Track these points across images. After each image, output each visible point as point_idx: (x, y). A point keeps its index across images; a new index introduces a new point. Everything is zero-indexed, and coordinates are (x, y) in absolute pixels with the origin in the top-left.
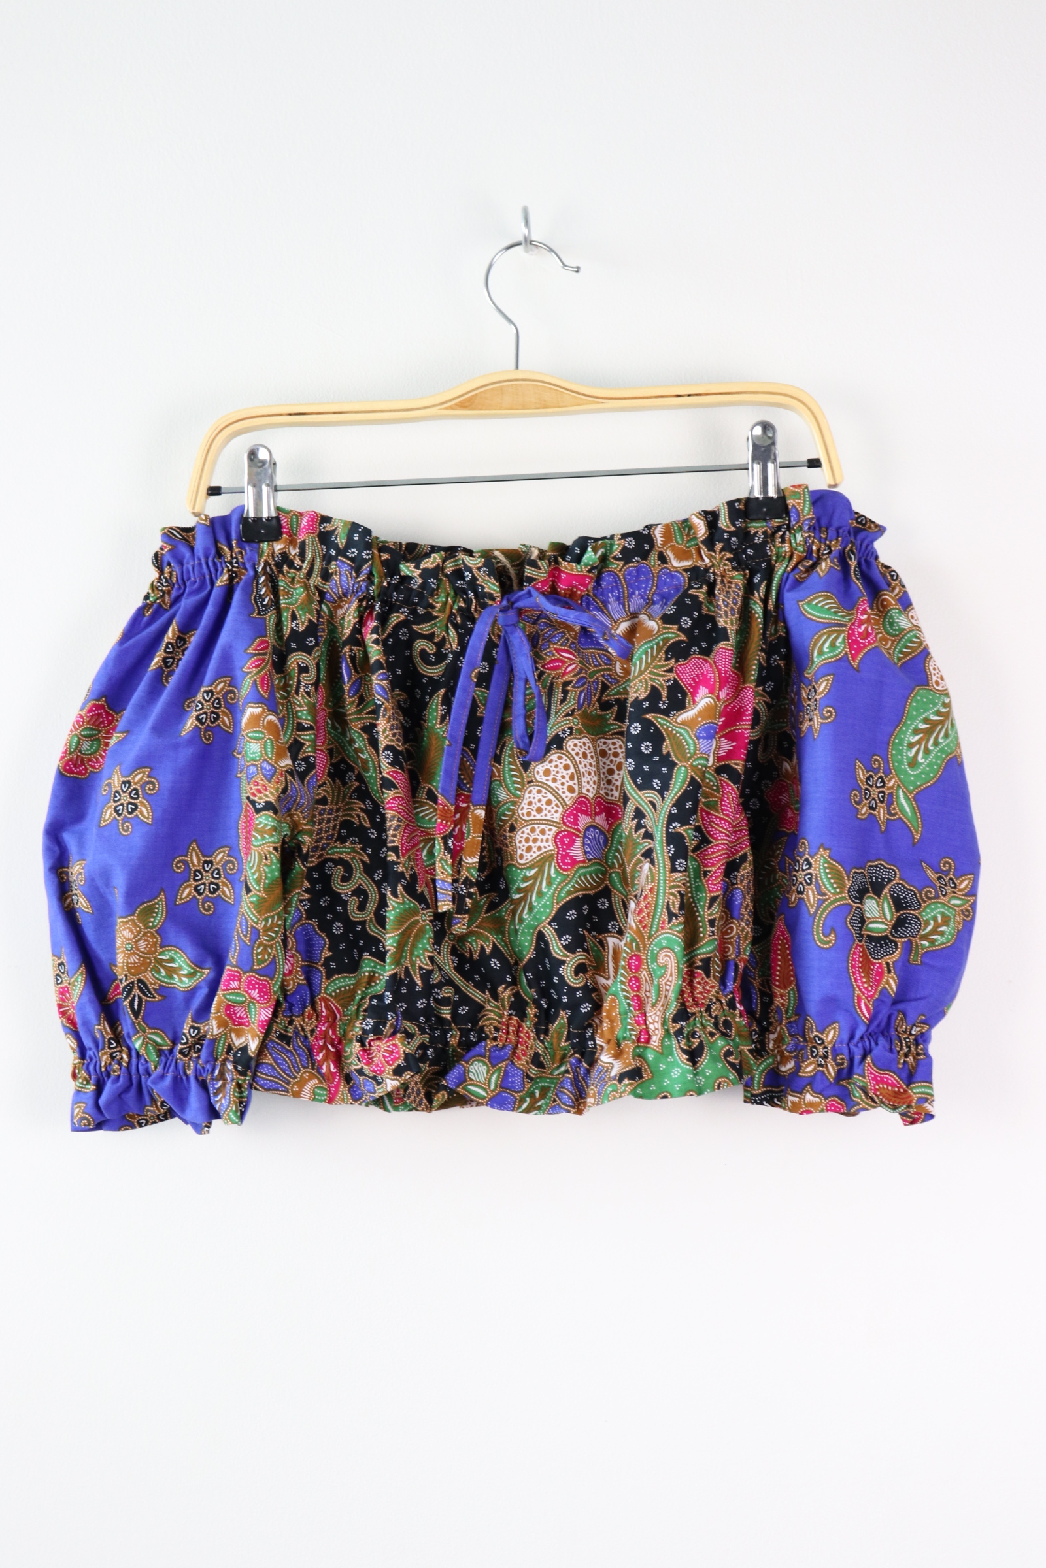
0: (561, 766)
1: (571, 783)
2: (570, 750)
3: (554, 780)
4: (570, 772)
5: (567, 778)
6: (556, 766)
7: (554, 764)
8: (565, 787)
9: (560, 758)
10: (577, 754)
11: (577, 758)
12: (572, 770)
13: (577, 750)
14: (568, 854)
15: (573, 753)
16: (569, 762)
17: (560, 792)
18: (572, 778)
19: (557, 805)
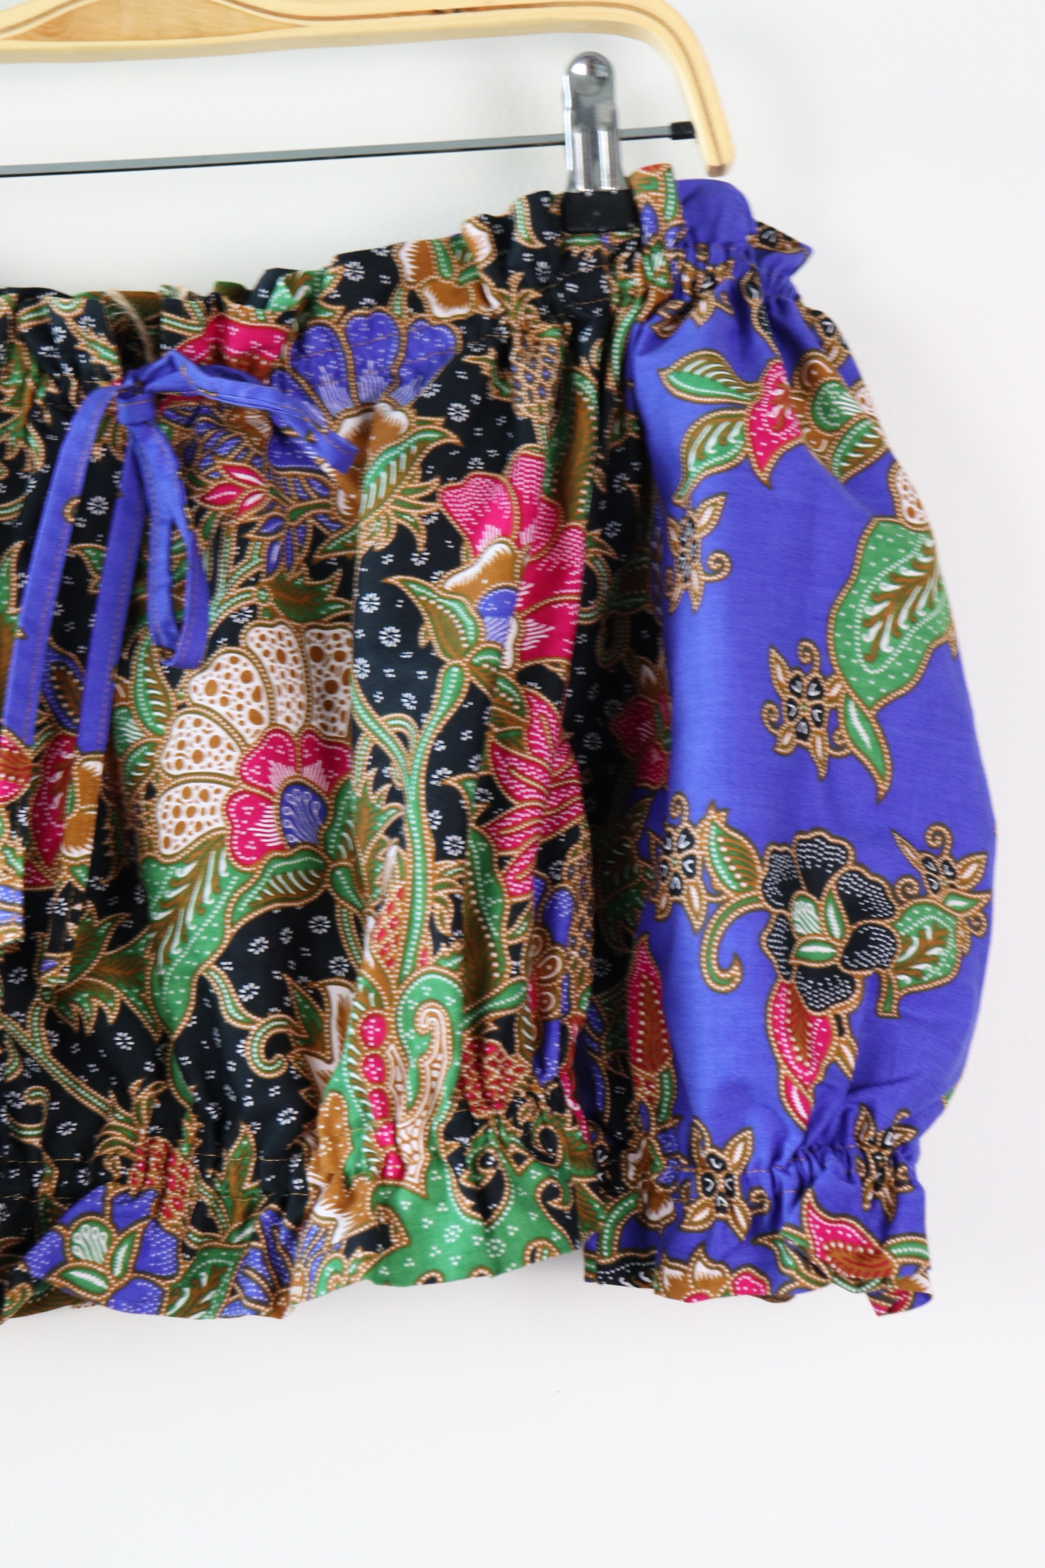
0: (236, 675)
1: (255, 706)
2: (252, 646)
3: (224, 702)
4: (252, 685)
5: (248, 696)
6: (228, 676)
7: (223, 671)
8: (245, 713)
9: (234, 661)
10: (266, 653)
11: (266, 662)
12: (257, 682)
13: (266, 646)
14: (250, 835)
15: (258, 651)
16: (251, 668)
17: (235, 723)
18: (257, 696)
19: (229, 747)
